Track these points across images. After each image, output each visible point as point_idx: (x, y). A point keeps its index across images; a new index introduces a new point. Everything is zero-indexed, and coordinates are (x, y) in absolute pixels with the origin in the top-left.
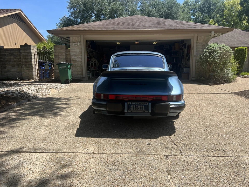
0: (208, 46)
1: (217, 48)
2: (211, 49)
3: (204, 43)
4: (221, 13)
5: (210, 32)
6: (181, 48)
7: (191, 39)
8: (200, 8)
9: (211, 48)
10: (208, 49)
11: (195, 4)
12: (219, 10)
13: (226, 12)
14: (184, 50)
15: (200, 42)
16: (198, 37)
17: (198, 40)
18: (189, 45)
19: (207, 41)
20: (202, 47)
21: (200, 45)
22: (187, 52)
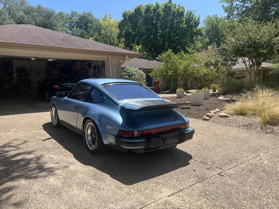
0: (125, 70)
1: (134, 72)
2: (129, 73)
3: (117, 65)
4: (98, 32)
5: (125, 56)
6: (82, 67)
7: (105, 61)
8: (77, 23)
9: (129, 71)
10: (126, 72)
11: (70, 18)
12: (96, 28)
13: (102, 31)
14: (89, 70)
15: (114, 64)
16: (112, 59)
17: (112, 62)
18: (96, 65)
19: (120, 64)
20: (116, 69)
21: (114, 67)
22: (93, 73)
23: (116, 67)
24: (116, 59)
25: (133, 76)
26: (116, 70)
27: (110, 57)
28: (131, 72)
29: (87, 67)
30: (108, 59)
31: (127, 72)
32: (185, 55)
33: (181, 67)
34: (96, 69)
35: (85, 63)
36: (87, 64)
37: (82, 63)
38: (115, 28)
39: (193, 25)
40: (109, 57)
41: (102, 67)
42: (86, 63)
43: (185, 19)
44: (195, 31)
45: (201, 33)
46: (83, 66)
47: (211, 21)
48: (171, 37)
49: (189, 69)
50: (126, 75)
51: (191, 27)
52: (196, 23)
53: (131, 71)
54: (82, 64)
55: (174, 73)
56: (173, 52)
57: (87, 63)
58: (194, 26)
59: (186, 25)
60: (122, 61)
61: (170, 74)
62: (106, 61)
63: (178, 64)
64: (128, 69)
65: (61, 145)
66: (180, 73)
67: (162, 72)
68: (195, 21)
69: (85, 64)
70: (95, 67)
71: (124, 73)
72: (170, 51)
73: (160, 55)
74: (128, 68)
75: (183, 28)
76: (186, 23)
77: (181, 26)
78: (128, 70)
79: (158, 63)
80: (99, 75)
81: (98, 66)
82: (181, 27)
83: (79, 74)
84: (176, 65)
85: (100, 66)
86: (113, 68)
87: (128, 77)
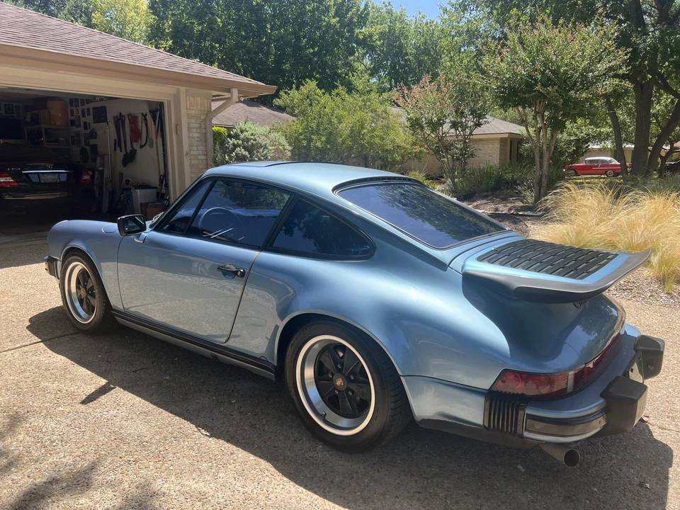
3: (203, 117)
5: (229, 90)
6: (71, 118)
7: (165, 102)
14: (99, 127)
15: (193, 112)
16: (188, 97)
17: (188, 106)
18: (124, 113)
19: (209, 114)
20: (200, 128)
21: (193, 121)
22: (115, 136)
23: (199, 121)
24: (199, 99)
25: (261, 150)
26: (198, 130)
27: (183, 89)
28: (252, 137)
29: (89, 119)
30: (177, 97)
31: (242, 136)
32: (347, 96)
33: (344, 128)
34: (124, 126)
35: (83, 105)
36: (88, 109)
37: (72, 106)
38: (135, 12)
39: (355, 20)
40: (178, 91)
41: (146, 119)
42: (86, 107)
43: (334, 5)
44: (361, 37)
45: (374, 42)
46: (72, 115)
47: (377, 17)
48: (301, 49)
49: (363, 135)
50: (238, 146)
51: (350, 25)
52: (362, 17)
53: (252, 134)
54: (72, 111)
55: (328, 142)
56: (320, 86)
57: (91, 106)
58: (355, 23)
59: (338, 19)
60: (215, 105)
61: (319, 144)
62: (169, 102)
63: (335, 120)
64: (243, 127)
65: (176, 414)
66: (343, 142)
67: (297, 139)
68: (358, 10)
69: (83, 111)
70: (119, 121)
71: (231, 142)
72: (311, 85)
73: (286, 93)
74: (242, 125)
75: (329, 26)
76: (336, 15)
77: (325, 21)
78: (242, 132)
79: (274, 115)
80: (134, 144)
81: (133, 119)
82: (324, 24)
83: (62, 139)
84: (330, 122)
85: (140, 116)
86: (192, 125)
87: (247, 153)
